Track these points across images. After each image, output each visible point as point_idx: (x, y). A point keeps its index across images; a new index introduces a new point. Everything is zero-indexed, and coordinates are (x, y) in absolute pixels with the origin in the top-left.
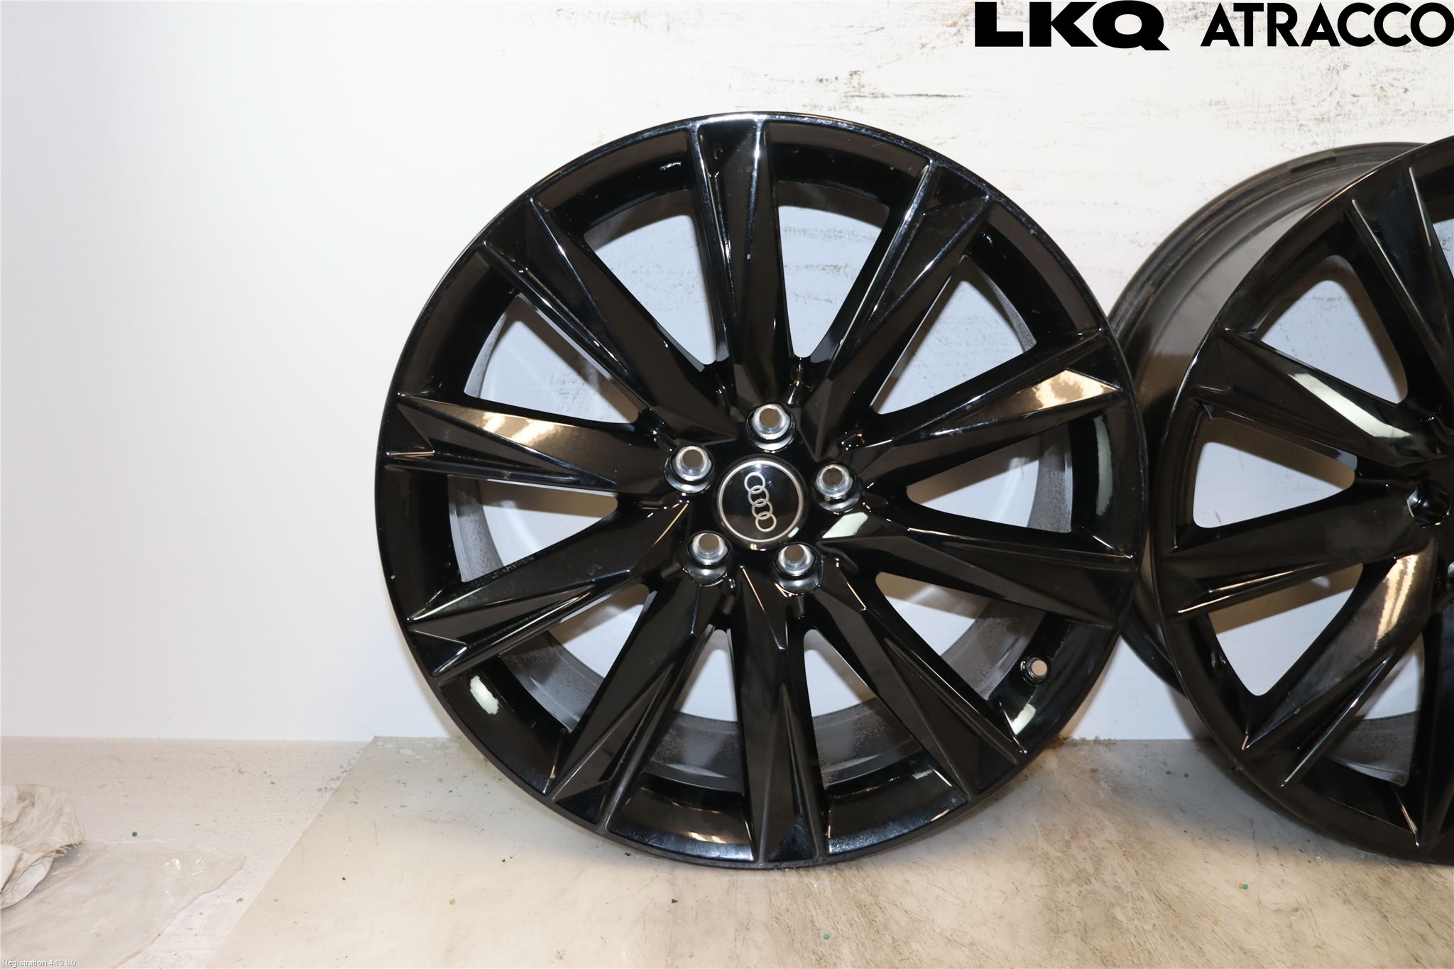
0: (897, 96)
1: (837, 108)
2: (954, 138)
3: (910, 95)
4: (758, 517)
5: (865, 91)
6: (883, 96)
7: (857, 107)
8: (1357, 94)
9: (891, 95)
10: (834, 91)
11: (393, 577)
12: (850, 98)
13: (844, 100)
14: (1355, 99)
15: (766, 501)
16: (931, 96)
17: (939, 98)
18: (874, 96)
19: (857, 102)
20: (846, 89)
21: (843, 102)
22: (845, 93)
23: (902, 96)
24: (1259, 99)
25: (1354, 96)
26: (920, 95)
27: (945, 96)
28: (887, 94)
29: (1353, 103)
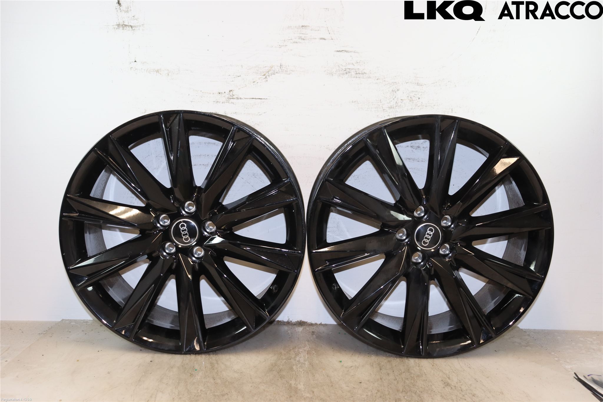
0: (245, 98)
1: (225, 102)
2: (265, 113)
3: (250, 98)
4: (184, 237)
5: (235, 97)
6: (241, 99)
7: (232, 102)
8: (402, 99)
9: (243, 98)
10: (224, 97)
11: (64, 254)
12: (229, 99)
13: (228, 100)
14: (402, 101)
15: (186, 232)
16: (257, 99)
17: (259, 99)
18: (237, 98)
19: (232, 100)
20: (228, 96)
21: (227, 100)
22: (228, 97)
23: (247, 99)
24: (369, 101)
25: (402, 100)
26: (253, 98)
27: (262, 99)
28: (242, 98)
29: (401, 102)
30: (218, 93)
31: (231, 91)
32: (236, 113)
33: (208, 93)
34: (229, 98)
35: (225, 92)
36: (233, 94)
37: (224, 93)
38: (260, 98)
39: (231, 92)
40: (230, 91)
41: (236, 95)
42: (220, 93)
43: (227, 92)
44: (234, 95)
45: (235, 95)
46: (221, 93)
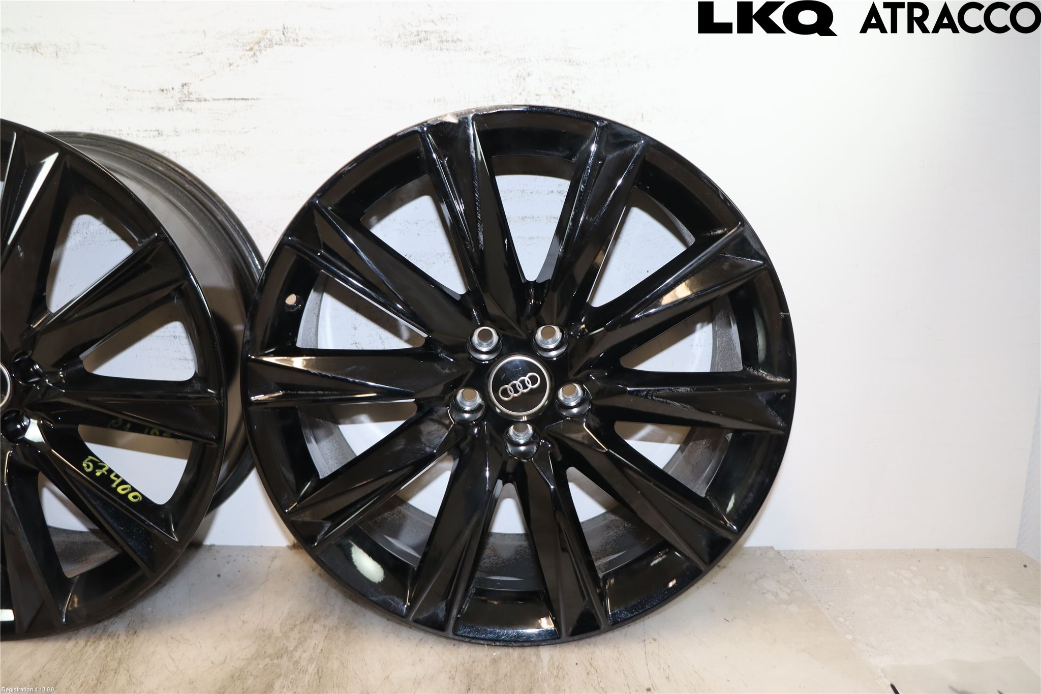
30: (160, 90)
31: (185, 85)
32: (196, 130)
33: (139, 91)
34: (181, 100)
35: (173, 89)
36: (190, 91)
37: (171, 89)
38: (243, 98)
39: (185, 87)
40: (183, 86)
41: (195, 92)
42: (162, 90)
43: (178, 86)
44: (191, 94)
45: (193, 93)
46: (165, 91)
